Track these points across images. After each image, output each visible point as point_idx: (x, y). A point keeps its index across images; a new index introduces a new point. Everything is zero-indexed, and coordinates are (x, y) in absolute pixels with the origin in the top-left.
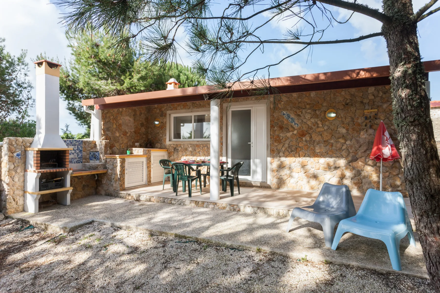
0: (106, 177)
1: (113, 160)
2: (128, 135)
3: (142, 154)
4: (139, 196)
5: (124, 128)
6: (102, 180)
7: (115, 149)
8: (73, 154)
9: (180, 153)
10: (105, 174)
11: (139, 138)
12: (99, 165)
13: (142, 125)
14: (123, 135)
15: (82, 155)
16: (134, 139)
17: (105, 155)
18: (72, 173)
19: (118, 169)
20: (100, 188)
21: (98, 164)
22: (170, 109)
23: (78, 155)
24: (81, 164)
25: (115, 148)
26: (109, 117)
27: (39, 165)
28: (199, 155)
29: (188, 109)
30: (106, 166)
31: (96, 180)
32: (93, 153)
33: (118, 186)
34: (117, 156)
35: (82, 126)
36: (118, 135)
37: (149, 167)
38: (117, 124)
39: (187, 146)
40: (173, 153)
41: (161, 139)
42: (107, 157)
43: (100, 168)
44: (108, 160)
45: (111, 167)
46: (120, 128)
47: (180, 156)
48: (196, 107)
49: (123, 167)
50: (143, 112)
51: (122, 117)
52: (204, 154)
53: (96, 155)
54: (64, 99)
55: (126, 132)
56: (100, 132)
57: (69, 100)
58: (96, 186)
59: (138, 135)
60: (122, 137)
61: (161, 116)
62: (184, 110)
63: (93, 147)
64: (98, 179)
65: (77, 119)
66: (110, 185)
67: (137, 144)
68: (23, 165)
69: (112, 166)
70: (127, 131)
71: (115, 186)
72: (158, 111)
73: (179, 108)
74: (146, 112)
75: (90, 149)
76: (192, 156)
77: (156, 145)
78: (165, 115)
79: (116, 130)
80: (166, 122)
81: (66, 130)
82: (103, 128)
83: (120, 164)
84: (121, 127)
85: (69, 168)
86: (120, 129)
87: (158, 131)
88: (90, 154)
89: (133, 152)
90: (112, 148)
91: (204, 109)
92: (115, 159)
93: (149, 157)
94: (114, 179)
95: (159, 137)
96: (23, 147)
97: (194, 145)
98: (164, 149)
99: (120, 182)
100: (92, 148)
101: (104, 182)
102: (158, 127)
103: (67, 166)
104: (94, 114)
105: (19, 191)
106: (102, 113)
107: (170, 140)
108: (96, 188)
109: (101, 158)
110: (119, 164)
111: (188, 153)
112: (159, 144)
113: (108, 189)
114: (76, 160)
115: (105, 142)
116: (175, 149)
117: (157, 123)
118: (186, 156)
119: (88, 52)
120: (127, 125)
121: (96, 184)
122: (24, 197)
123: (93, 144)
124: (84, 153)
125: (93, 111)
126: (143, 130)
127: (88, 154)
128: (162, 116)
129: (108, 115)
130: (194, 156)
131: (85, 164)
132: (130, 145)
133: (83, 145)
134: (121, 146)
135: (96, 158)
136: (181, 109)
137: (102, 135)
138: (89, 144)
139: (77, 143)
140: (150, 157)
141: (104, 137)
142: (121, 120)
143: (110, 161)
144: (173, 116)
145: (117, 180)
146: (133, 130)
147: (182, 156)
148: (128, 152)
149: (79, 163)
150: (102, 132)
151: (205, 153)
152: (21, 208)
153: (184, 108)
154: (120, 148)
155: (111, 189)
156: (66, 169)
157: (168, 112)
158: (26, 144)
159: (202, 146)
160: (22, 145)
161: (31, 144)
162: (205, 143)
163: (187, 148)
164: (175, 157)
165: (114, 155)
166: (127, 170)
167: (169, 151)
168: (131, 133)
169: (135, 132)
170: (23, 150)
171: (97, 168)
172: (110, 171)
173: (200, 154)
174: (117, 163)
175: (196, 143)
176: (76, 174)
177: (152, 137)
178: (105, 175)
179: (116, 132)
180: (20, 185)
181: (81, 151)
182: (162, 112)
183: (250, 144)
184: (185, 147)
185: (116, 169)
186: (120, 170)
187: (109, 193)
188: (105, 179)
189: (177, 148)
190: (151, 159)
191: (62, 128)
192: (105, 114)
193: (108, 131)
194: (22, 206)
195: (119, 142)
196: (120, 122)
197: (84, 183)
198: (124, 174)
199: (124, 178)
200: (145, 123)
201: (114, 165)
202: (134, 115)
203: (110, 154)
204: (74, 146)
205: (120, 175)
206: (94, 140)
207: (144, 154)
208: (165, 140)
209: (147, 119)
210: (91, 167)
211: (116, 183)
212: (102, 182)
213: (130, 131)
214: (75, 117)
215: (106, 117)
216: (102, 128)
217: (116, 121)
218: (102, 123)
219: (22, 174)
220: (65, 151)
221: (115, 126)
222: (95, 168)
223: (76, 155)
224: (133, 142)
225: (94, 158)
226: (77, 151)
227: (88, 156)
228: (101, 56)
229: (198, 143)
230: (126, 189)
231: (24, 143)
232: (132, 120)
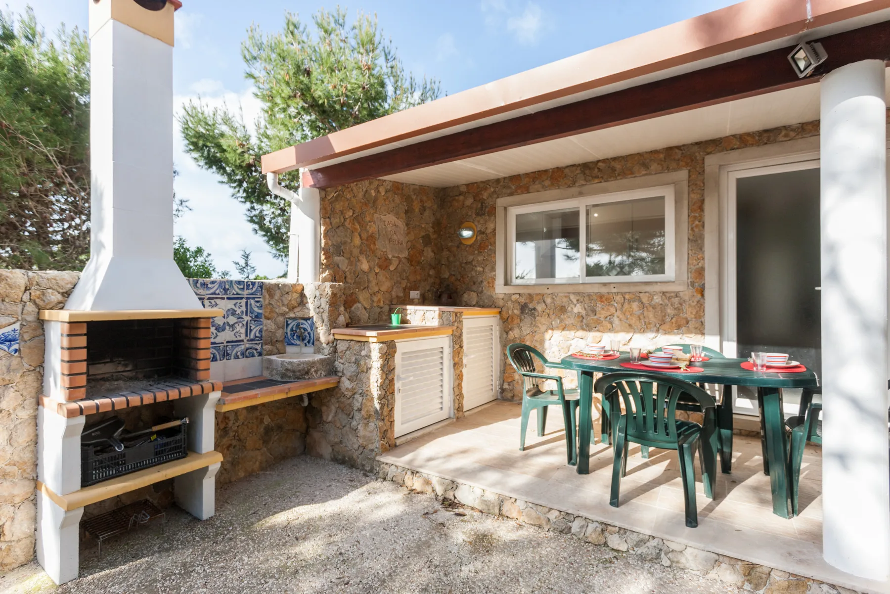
0: (333, 400)
1: (357, 347)
2: (392, 268)
3: (435, 323)
4: (454, 485)
5: (382, 247)
6: (324, 409)
7: (359, 309)
8: (232, 327)
9: (542, 321)
10: (332, 391)
11: (419, 277)
12: (313, 364)
13: (427, 240)
14: (380, 267)
15: (261, 331)
16: (407, 278)
17: (332, 331)
18: (220, 402)
19: (375, 378)
20: (316, 435)
21: (310, 359)
22: (509, 191)
23: (248, 331)
24: (257, 359)
25: (359, 305)
26: (342, 212)
27: (82, 380)
28: (609, 326)
29: (569, 187)
30: (334, 367)
31: (306, 407)
32: (295, 323)
33: (376, 436)
34: (369, 333)
35: (280, 258)
36: (365, 266)
37: (457, 365)
38: (364, 236)
39: (565, 300)
40: (517, 321)
41: (480, 279)
42: (337, 337)
43: (316, 372)
44: (341, 347)
45: (350, 370)
46: (372, 246)
47: (543, 328)
48: (597, 177)
49: (388, 370)
50: (428, 204)
51: (376, 215)
52: (630, 325)
53: (305, 329)
54: (243, 200)
55: (387, 259)
56: (316, 257)
57: (252, 202)
58: (304, 425)
59: (418, 268)
60: (376, 274)
61: (477, 214)
62: (555, 192)
63: (294, 303)
64: (309, 403)
65: (268, 242)
66: (347, 428)
67: (414, 294)
68: (31, 378)
69: (353, 368)
70: (390, 256)
71: (364, 437)
72: (469, 201)
73: (537, 186)
74: (435, 206)
75: (285, 309)
76: (583, 329)
77: (466, 296)
78: (492, 211)
79: (361, 252)
80: (495, 230)
81: (244, 265)
82: (326, 244)
83: (381, 362)
84: (374, 244)
85: (207, 386)
86: (370, 249)
87: (471, 258)
88: (288, 325)
89: (408, 317)
90: (351, 307)
91: (624, 182)
92: (365, 343)
93: (457, 334)
94: (360, 410)
95: (473, 273)
96: (30, 307)
97: (589, 296)
98: (489, 307)
99: (381, 423)
100: (292, 309)
101: (329, 415)
102: (470, 246)
103: (201, 375)
104: (298, 203)
105: (15, 484)
106: (322, 199)
107: (506, 283)
108: (306, 434)
109: (318, 339)
110: (376, 362)
111: (568, 321)
112: (474, 295)
113: (341, 442)
114: (243, 347)
115: (331, 287)
116: (523, 308)
117: (466, 234)
118: (563, 329)
119: (288, 84)
120: (390, 240)
121: (306, 419)
122: (35, 505)
123: (295, 296)
124: (269, 325)
125: (295, 195)
126: (429, 254)
127: (279, 328)
128: (480, 213)
129: (338, 206)
130: (590, 330)
131: (270, 361)
132: (397, 297)
133: (265, 299)
134: (375, 299)
135: (303, 340)
136: (545, 188)
137: (322, 267)
138: (282, 295)
139: (246, 292)
140: (461, 334)
141: (327, 273)
142: (375, 223)
143: (348, 348)
144: (514, 211)
145: (370, 416)
146: (405, 254)
147: (546, 331)
148: (395, 319)
149: (253, 356)
150: (323, 257)
151: (633, 321)
152: (20, 552)
153: (552, 184)
154: (372, 307)
155: (352, 444)
156: (196, 388)
157: (501, 202)
158: (43, 294)
159: (619, 298)
160: (26, 297)
161: (67, 294)
162: (633, 289)
163: (566, 305)
164: (525, 333)
165: (362, 332)
166: (399, 378)
167: (504, 313)
168: (400, 261)
169: (410, 260)
170: (31, 318)
171: (307, 373)
172: (346, 384)
173: (611, 323)
174: (369, 356)
175: (596, 290)
176: (233, 401)
177: (451, 275)
178: (332, 396)
179: (361, 258)
180: (16, 458)
181: (258, 316)
182: (482, 202)
183: (820, 291)
184: (558, 302)
185: (368, 379)
186: (380, 381)
187: (344, 457)
188: (333, 408)
189: (531, 306)
190: (462, 341)
191: (237, 261)
192: (331, 203)
193: (340, 255)
194: (26, 542)
195: (368, 287)
196: (372, 228)
197: (267, 420)
198: (393, 393)
199: (392, 409)
200: (433, 236)
201: (362, 363)
202: (407, 212)
203: (347, 326)
204: (234, 301)
205: (380, 398)
206: (300, 282)
207: (442, 326)
208: (493, 282)
209: (437, 224)
210: (287, 370)
211: (367, 424)
212: (321, 417)
213: (398, 257)
214: (266, 238)
215: (333, 210)
216: (323, 245)
217: (361, 226)
218: (323, 228)
219: (25, 414)
220: (196, 320)
221: (357, 241)
222: (302, 373)
223: (243, 331)
224: (404, 289)
225: (298, 337)
226: (247, 318)
227: (279, 334)
228: (315, 91)
229: (604, 290)
230: (398, 442)
231: (35, 293)
232: (401, 224)
